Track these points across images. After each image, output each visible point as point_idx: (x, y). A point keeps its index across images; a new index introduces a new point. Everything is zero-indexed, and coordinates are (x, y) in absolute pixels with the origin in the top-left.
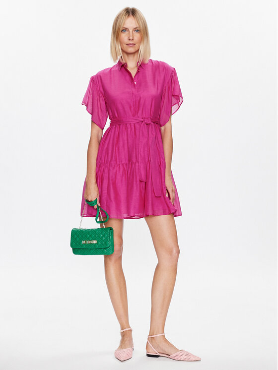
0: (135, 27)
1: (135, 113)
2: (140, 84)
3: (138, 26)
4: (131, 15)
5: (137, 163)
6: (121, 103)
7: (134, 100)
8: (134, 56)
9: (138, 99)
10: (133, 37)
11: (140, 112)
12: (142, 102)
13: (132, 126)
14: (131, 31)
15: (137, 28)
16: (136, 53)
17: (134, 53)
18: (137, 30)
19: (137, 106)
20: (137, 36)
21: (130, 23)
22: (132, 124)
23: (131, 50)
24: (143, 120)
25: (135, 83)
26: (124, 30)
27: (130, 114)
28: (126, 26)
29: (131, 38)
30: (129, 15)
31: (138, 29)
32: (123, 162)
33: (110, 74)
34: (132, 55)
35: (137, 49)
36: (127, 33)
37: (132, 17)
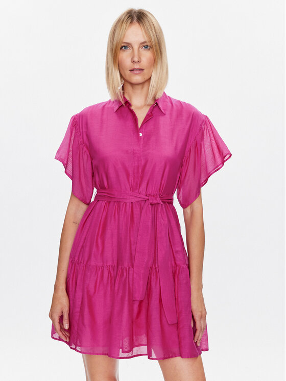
0: (143, 40)
1: (135, 187)
2: (147, 137)
3: (146, 39)
4: (135, 21)
5: (131, 269)
6: (115, 167)
7: (136, 164)
8: (143, 88)
9: (143, 163)
10: (139, 58)
11: (144, 185)
12: (149, 168)
13: (128, 207)
14: (136, 47)
15: (145, 42)
16: (146, 84)
17: (142, 84)
18: (145, 46)
19: (140, 175)
20: (146, 56)
21: (135, 35)
22: (128, 204)
23: (137, 78)
24: (146, 198)
25: (141, 135)
26: (126, 46)
27: (128, 187)
28: (127, 40)
29: (136, 59)
30: (131, 22)
31: (148, 44)
32: (108, 264)
33: (102, 115)
34: (140, 87)
35: (147, 77)
36: (129, 51)
37: (137, 24)
